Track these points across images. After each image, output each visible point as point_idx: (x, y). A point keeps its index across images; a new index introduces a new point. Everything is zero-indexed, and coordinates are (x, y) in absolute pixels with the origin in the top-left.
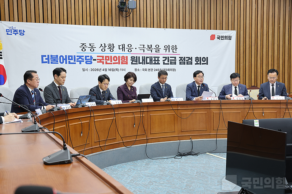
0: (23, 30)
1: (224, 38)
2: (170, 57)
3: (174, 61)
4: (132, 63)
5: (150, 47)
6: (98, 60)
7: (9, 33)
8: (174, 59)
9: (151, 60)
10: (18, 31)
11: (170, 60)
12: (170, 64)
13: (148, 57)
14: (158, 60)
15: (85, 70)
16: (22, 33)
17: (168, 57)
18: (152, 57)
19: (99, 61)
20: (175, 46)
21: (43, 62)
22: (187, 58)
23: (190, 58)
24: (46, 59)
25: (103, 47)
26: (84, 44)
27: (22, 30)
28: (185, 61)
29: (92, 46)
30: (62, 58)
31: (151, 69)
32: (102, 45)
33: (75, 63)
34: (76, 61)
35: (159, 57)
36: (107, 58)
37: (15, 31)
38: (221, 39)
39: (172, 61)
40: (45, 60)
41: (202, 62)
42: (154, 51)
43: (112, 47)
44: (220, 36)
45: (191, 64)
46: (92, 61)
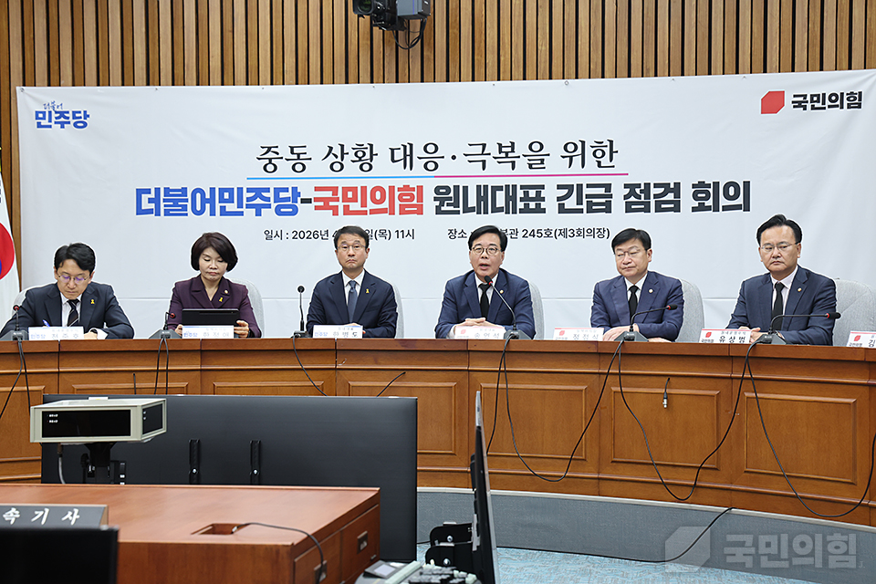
0: (85, 112)
1: (828, 103)
2: (588, 186)
3: (603, 200)
4: (439, 211)
5: (509, 149)
6: (317, 199)
7: (44, 122)
8: (602, 191)
9: (511, 198)
10: (70, 115)
11: (587, 196)
12: (585, 211)
13: (500, 188)
14: (539, 198)
15: (274, 234)
16: (81, 121)
17: (580, 187)
18: (514, 187)
19: (321, 204)
20: (608, 143)
21: (140, 211)
22: (656, 186)
23: (672, 186)
24: (150, 201)
25: (336, 157)
26: (273, 149)
27: (80, 112)
28: (648, 197)
29: (299, 155)
30: (198, 195)
31: (509, 232)
32: (331, 148)
33: (241, 214)
34: (244, 206)
35: (543, 187)
36: (350, 195)
37: (62, 114)
38: (813, 108)
39: (595, 200)
40: (146, 205)
41: (723, 202)
42: (522, 165)
43: (368, 156)
44: (805, 96)
45: (677, 209)
46: (299, 204)
